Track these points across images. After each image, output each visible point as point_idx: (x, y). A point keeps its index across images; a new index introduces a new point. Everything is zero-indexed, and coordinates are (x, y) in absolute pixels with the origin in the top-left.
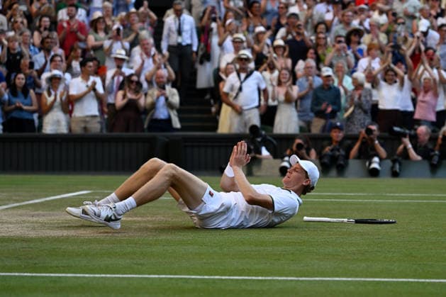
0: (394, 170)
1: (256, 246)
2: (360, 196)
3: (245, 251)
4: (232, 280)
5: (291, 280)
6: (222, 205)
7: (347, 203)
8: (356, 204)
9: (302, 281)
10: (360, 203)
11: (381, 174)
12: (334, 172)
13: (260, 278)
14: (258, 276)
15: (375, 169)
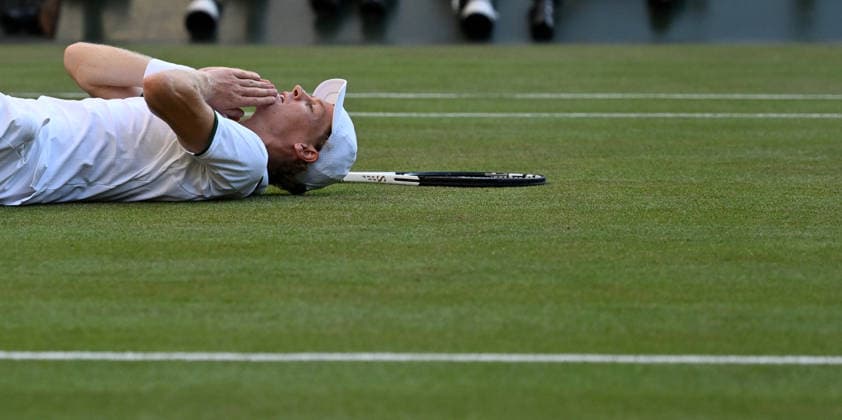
0: (540, 19)
1: (115, 257)
2: (435, 100)
3: (83, 274)
4: (44, 363)
5: (226, 363)
6: (12, 127)
7: (394, 124)
8: (419, 125)
9: (259, 365)
10: (435, 124)
11: (498, 32)
12: (352, 28)
13: (130, 356)
14: (123, 350)
15: (479, 19)
